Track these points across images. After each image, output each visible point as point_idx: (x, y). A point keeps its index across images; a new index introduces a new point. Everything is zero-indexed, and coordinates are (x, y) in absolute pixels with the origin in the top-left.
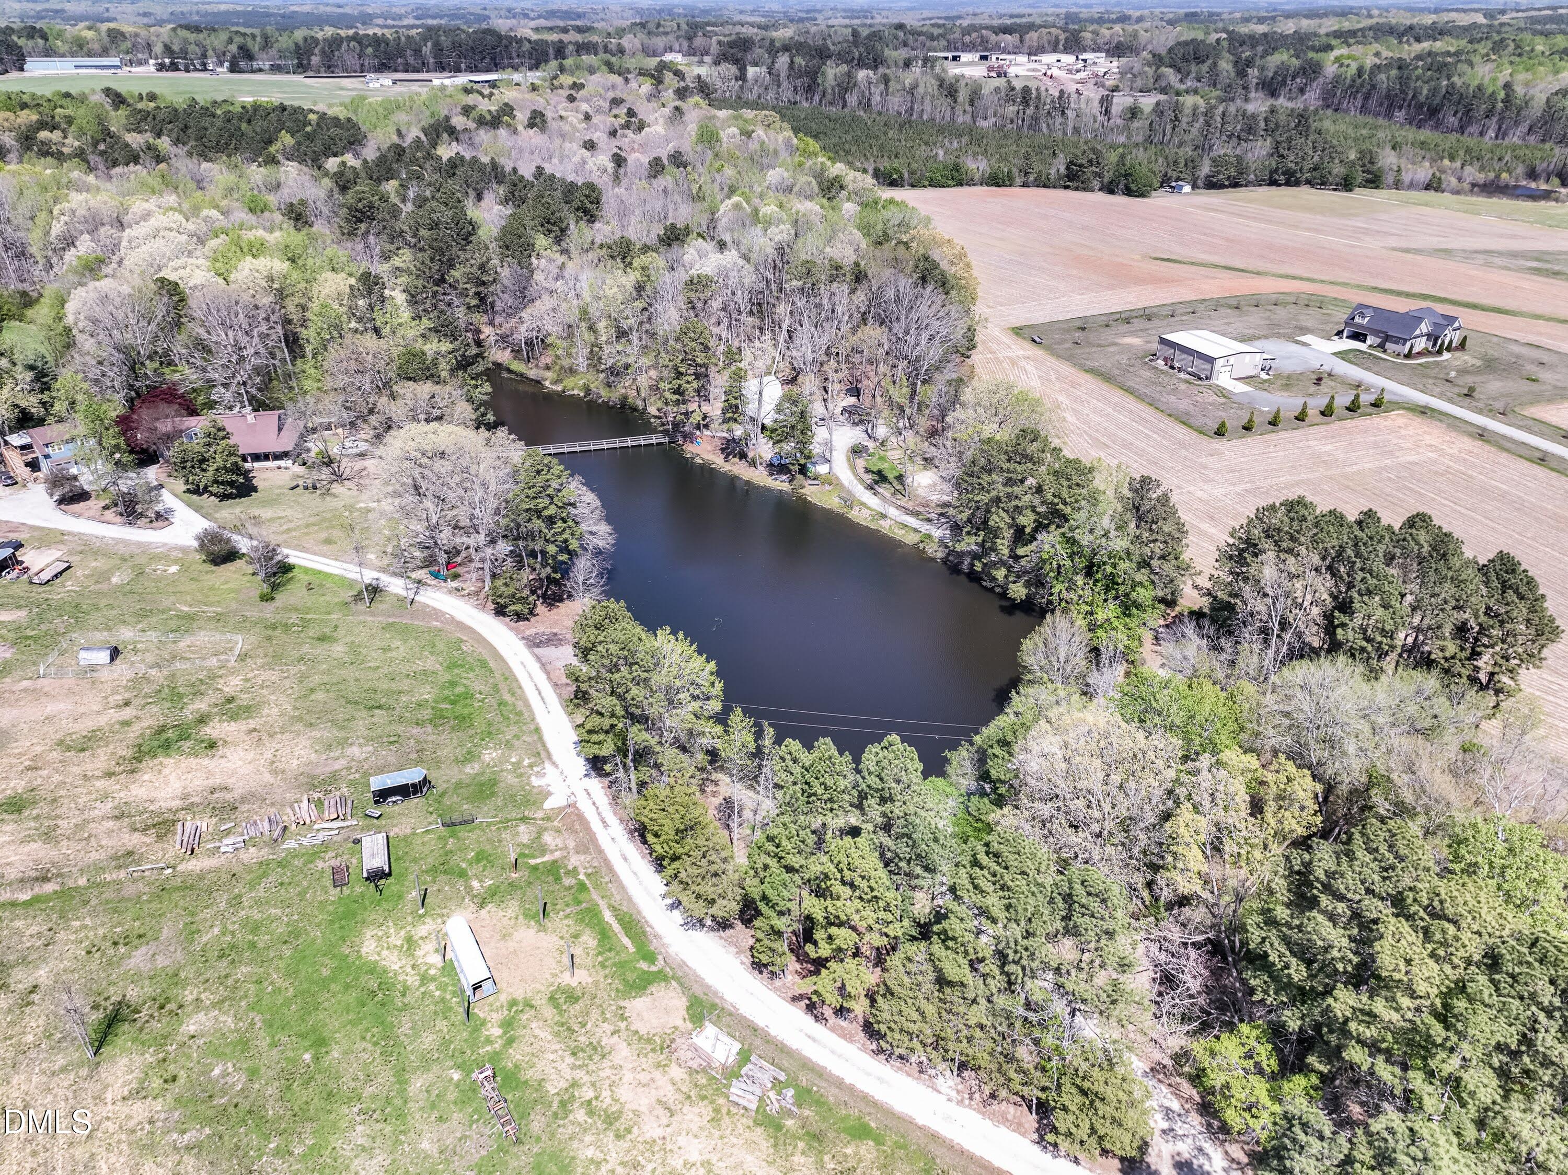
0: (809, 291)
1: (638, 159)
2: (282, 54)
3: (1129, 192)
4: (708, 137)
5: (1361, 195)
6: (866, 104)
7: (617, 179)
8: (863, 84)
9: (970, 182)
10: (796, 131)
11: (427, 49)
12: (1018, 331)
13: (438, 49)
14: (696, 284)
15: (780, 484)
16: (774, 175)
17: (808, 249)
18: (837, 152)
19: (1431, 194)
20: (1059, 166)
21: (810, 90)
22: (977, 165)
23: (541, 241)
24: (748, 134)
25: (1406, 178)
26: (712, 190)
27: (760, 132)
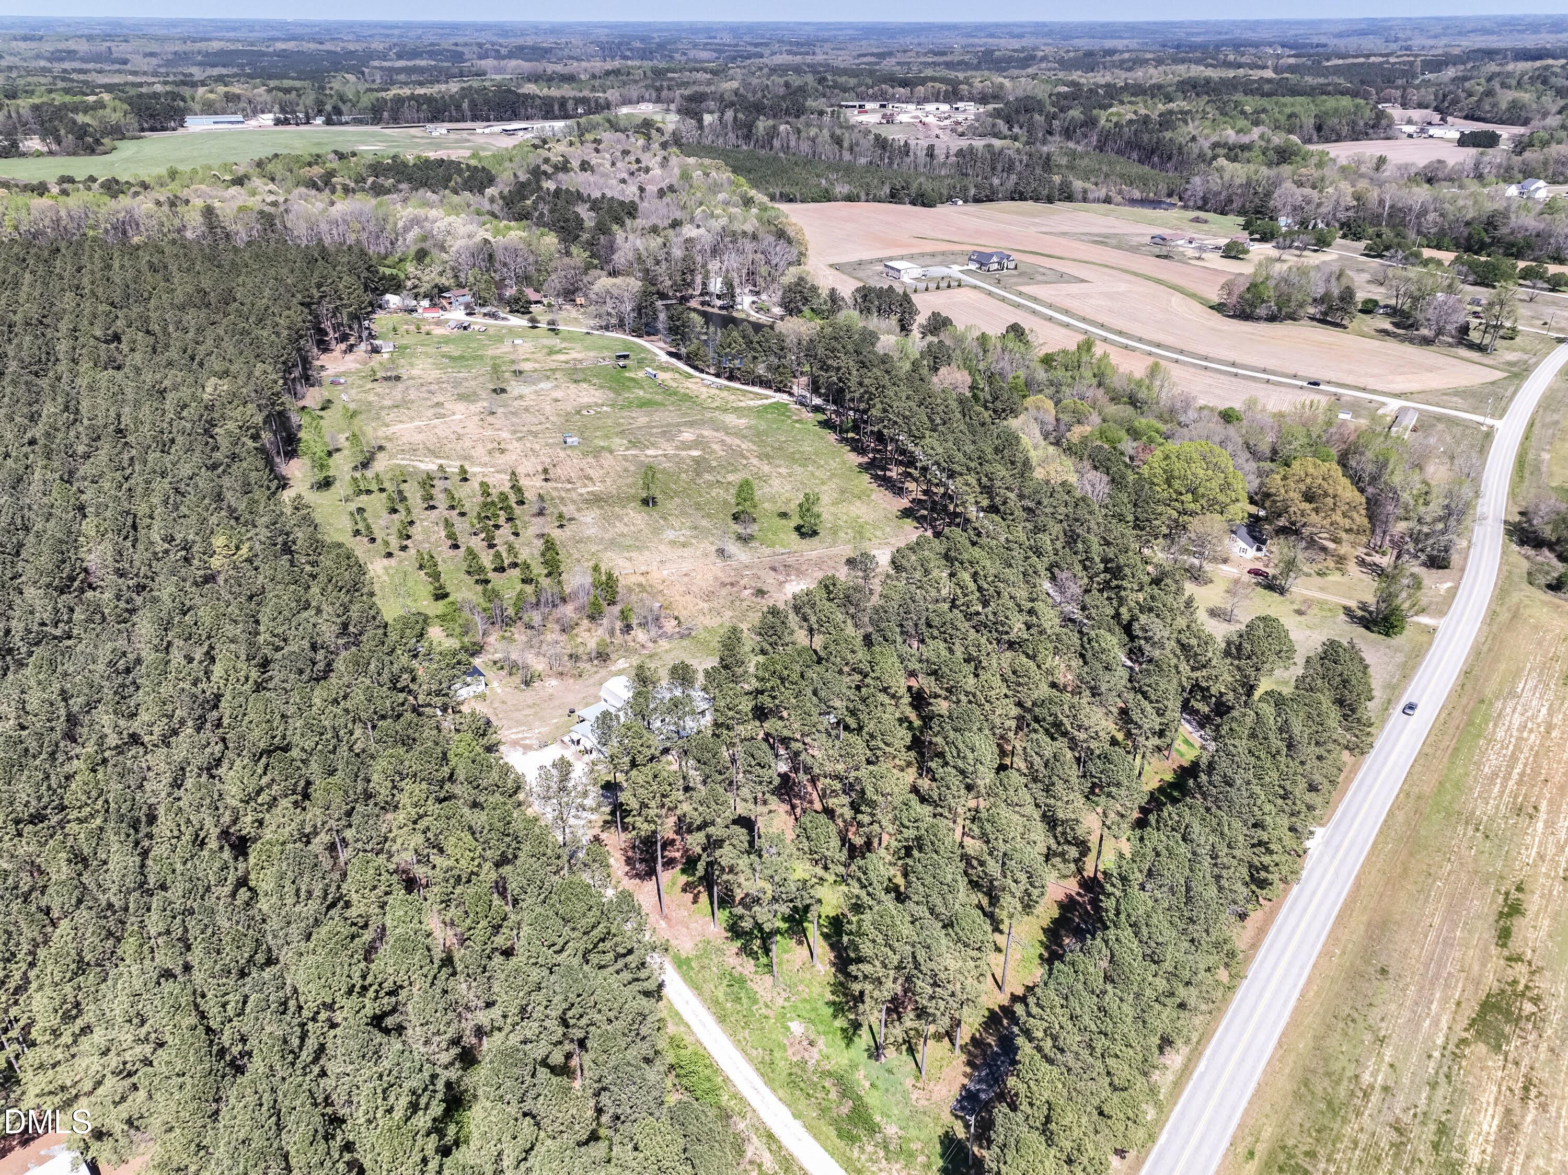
0: (734, 242)
1: (652, 189)
2: (363, 111)
3: (924, 205)
4: (685, 176)
5: (1059, 205)
6: (786, 148)
7: (641, 198)
8: (784, 135)
9: (835, 200)
10: (734, 172)
11: (465, 105)
12: (831, 266)
13: (473, 105)
14: (689, 241)
15: (724, 312)
16: (721, 196)
17: (737, 227)
18: (755, 184)
19: (1106, 206)
20: (887, 190)
21: (748, 137)
22: (841, 189)
23: (615, 227)
24: (707, 175)
25: (1091, 196)
26: (691, 204)
27: (714, 174)
